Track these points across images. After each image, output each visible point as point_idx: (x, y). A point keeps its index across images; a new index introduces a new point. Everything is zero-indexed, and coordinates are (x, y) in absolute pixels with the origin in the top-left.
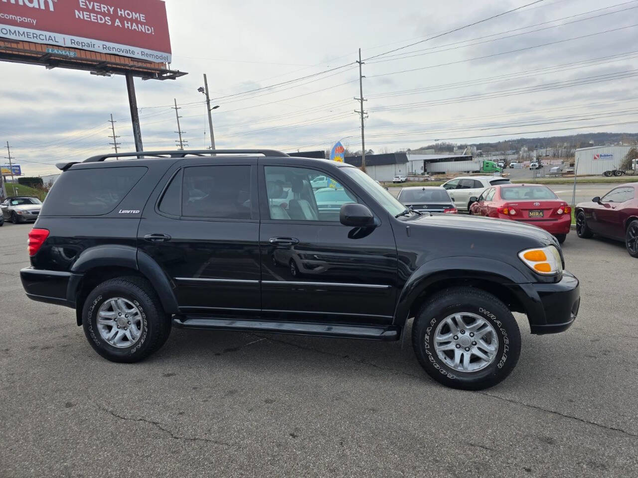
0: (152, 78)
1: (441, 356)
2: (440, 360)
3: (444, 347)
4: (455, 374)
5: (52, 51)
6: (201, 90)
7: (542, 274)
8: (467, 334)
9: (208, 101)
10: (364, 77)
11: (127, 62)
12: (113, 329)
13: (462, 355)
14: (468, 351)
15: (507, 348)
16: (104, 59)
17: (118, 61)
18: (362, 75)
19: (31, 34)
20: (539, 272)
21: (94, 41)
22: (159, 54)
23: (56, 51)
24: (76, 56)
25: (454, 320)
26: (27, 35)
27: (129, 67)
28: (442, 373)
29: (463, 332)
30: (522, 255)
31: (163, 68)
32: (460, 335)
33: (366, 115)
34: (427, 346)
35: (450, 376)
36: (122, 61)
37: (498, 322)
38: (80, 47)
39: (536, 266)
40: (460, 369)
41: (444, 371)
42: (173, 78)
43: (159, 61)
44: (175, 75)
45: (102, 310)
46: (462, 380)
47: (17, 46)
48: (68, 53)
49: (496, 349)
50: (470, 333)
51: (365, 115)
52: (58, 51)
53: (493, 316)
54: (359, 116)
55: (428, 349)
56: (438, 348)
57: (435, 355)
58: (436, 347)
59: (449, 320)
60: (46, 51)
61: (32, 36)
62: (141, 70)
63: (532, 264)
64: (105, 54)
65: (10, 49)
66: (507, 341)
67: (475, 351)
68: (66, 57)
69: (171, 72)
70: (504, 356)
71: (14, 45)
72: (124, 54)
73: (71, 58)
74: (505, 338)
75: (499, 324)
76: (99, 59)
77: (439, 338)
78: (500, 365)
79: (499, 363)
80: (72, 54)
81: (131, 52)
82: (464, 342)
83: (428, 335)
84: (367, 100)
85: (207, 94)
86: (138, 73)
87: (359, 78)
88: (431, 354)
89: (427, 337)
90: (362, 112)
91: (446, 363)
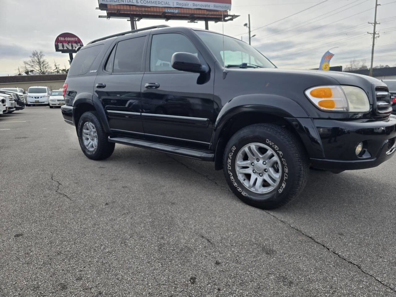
0: (220, 21)
1: (241, 178)
2: (239, 180)
3: (242, 171)
4: (248, 193)
5: (167, 10)
6: (246, 25)
7: (325, 110)
8: (261, 162)
9: (250, 32)
10: (380, 5)
11: (206, 12)
12: (89, 140)
13: (256, 179)
14: (261, 176)
15: (286, 176)
16: (193, 12)
17: (200, 13)
18: (378, 4)
19: (157, 2)
20: (322, 108)
21: (188, 2)
22: (224, 5)
23: (169, 11)
24: (179, 12)
25: (250, 149)
26: (156, 3)
27: (206, 15)
28: (238, 190)
29: (258, 160)
30: (308, 93)
31: (226, 14)
32: (256, 162)
33: (378, 35)
34: (229, 168)
35: (244, 194)
36: (203, 12)
37: (281, 153)
38: (181, 6)
39: (320, 103)
40: (253, 190)
41: (240, 189)
42: (231, 19)
43: (224, 9)
44: (233, 17)
45: (84, 129)
46: (251, 198)
47: (151, 9)
48: (175, 11)
49: (280, 177)
50: (264, 162)
51: (376, 36)
52: (170, 10)
53: (276, 147)
54: (372, 36)
55: (230, 170)
56: (238, 171)
57: (235, 176)
58: (237, 169)
59: (246, 149)
60: (164, 11)
61: (157, 3)
62: (213, 16)
63: (316, 101)
64: (194, 9)
65: (147, 12)
66: (287, 170)
67: (266, 177)
68: (173, 13)
69: (230, 16)
70: (284, 183)
71: (149, 9)
72: (204, 8)
73: (176, 14)
74: (285, 168)
75: (281, 154)
76: (190, 12)
77: (239, 162)
78: (281, 191)
79: (280, 188)
80: (176, 11)
81: (208, 6)
82: (259, 168)
83: (230, 159)
84: (380, 24)
85: (249, 28)
86: (212, 19)
87: (375, 6)
88: (232, 174)
89: (230, 161)
90: (374, 33)
91: (243, 183)
